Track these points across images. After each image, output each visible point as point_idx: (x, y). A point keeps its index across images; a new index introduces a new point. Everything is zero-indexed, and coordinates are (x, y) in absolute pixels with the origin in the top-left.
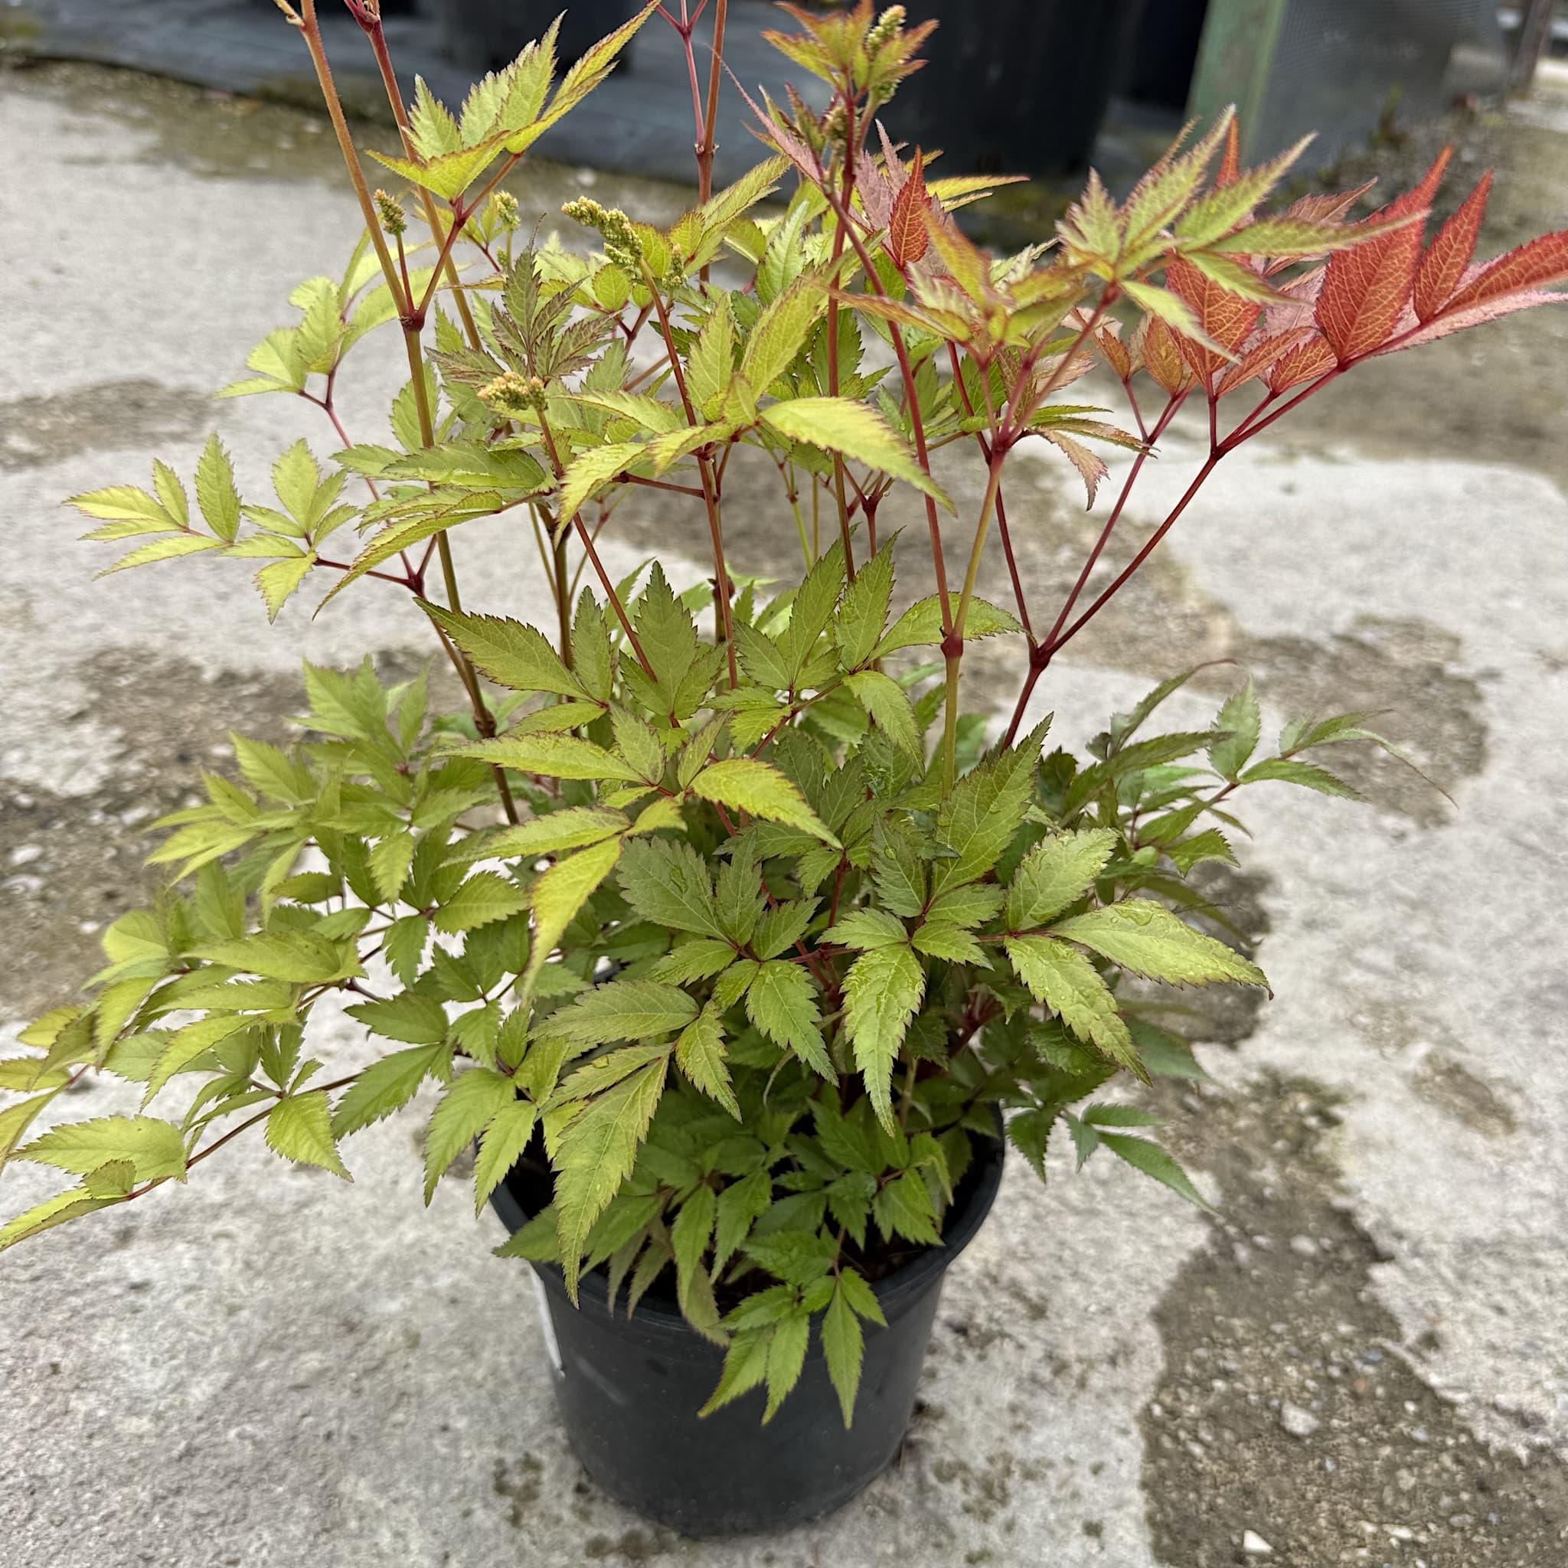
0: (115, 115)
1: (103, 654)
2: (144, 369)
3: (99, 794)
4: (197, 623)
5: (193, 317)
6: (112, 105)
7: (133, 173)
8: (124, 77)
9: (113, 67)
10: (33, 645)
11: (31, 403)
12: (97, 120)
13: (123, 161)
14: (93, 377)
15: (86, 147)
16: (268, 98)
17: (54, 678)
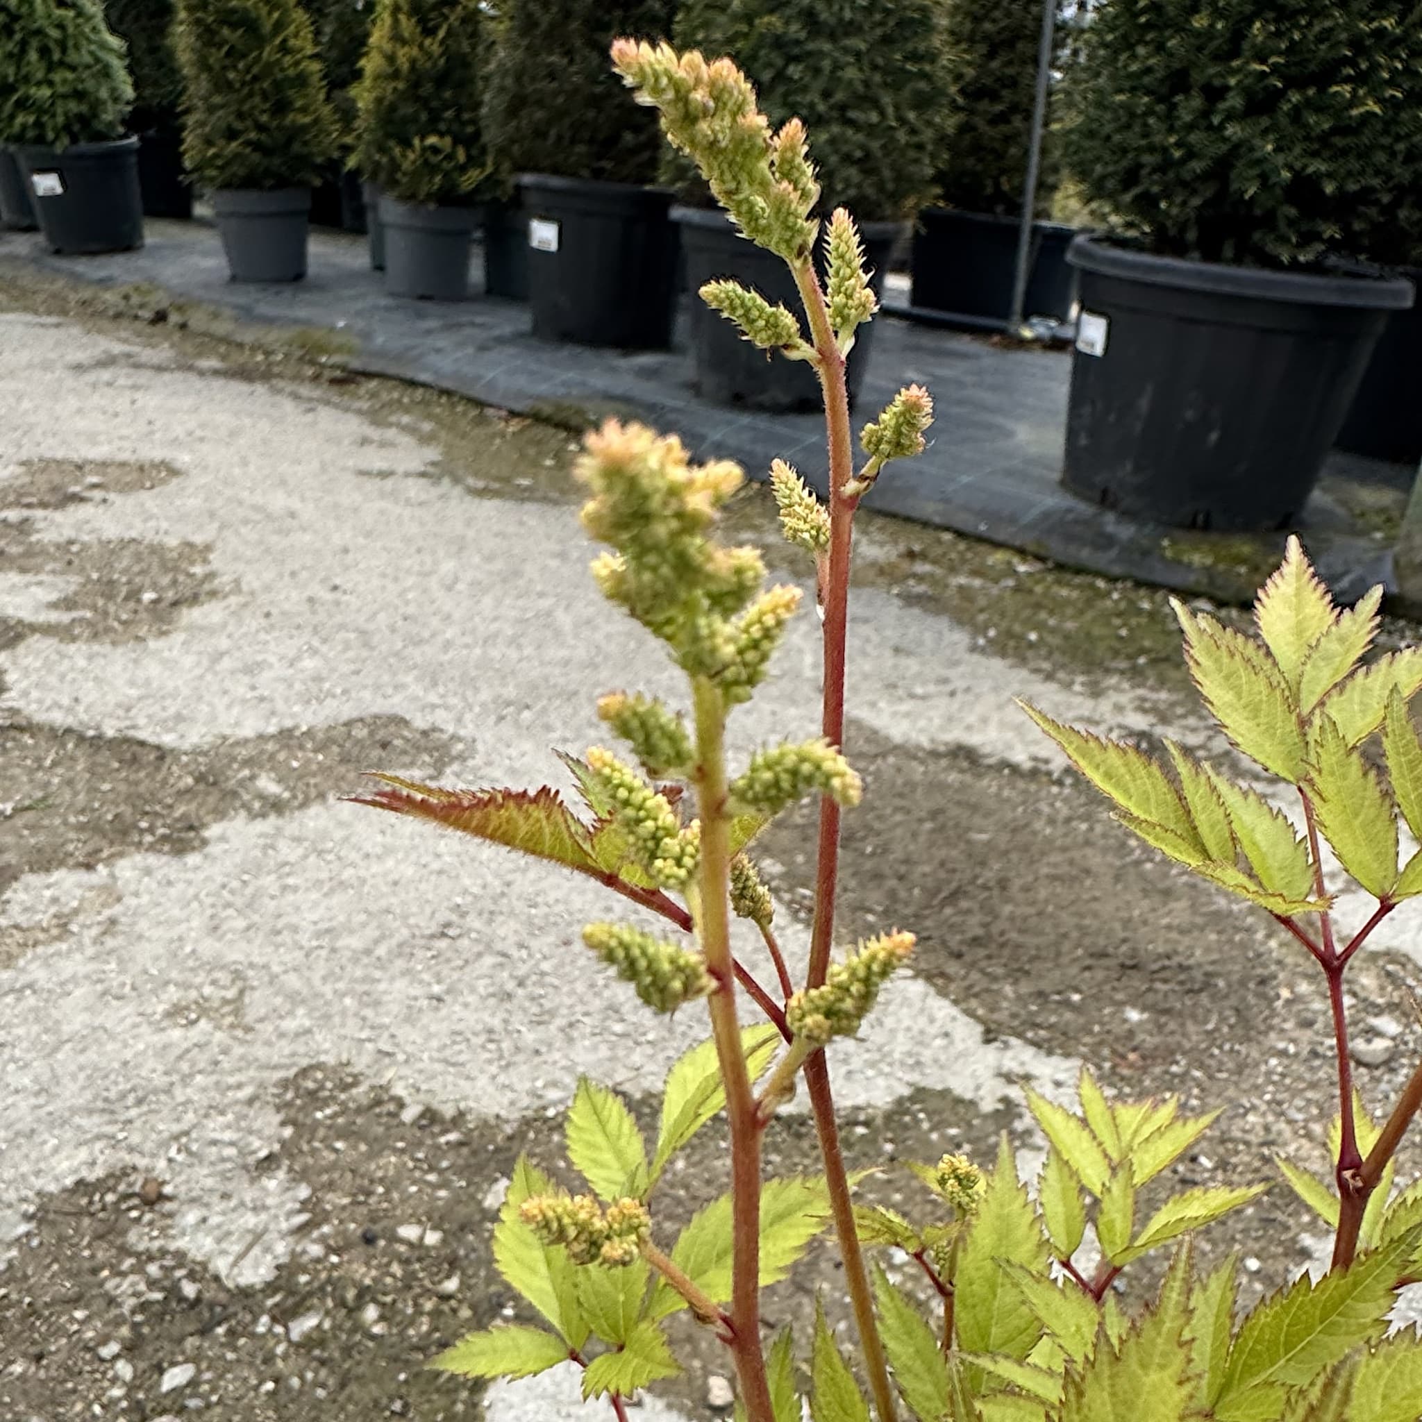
0: (404, 429)
1: (304, 1072)
2: (395, 704)
3: (271, 1288)
5: (447, 645)
6: (406, 419)
7: (415, 489)
8: (419, 393)
9: (412, 384)
10: (238, 1050)
11: (286, 736)
12: (391, 433)
13: (407, 475)
14: (348, 711)
15: (376, 460)
16: (538, 418)
17: (250, 1102)
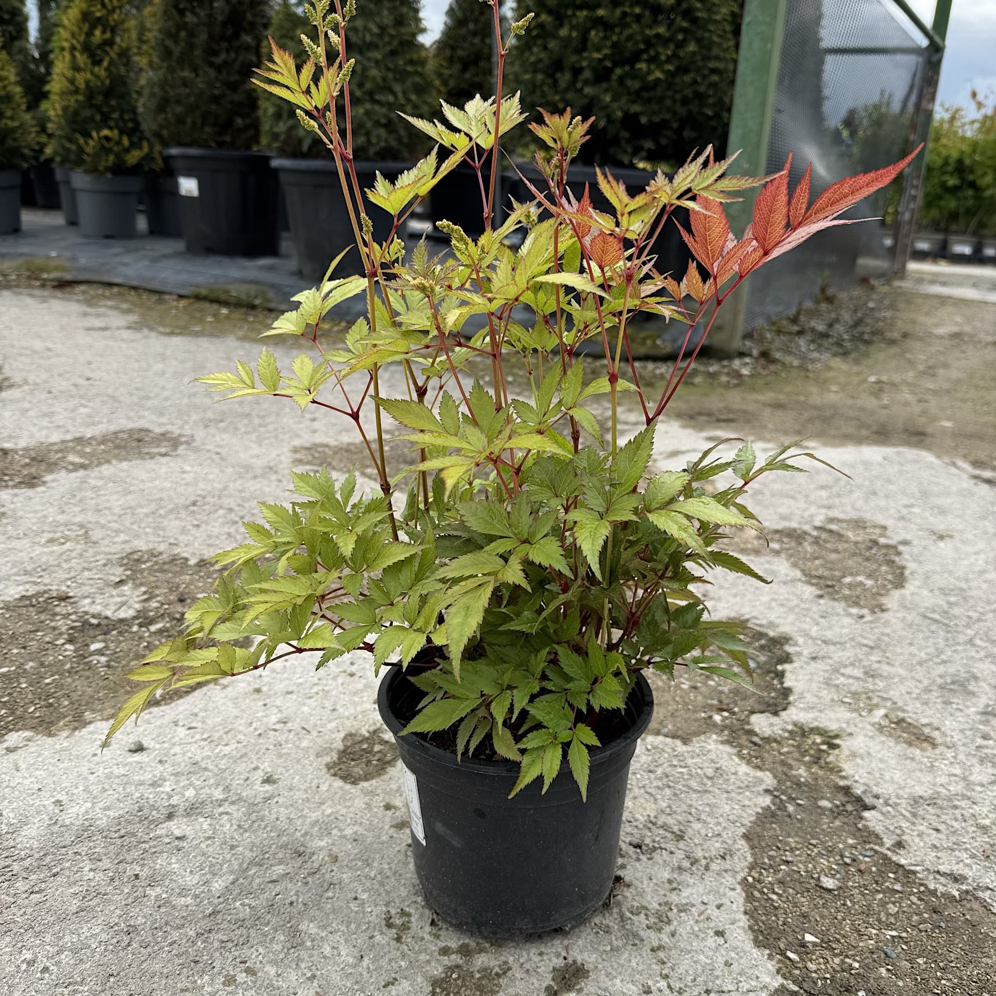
0: (111, 307)
1: (131, 554)
2: (142, 424)
3: (135, 618)
4: (183, 539)
5: (166, 399)
6: (109, 303)
7: (126, 334)
8: (115, 290)
9: (110, 285)
10: (91, 551)
11: (79, 440)
12: (102, 310)
13: (119, 328)
14: (113, 428)
15: (98, 323)
16: (198, 298)
17: (105, 565)
